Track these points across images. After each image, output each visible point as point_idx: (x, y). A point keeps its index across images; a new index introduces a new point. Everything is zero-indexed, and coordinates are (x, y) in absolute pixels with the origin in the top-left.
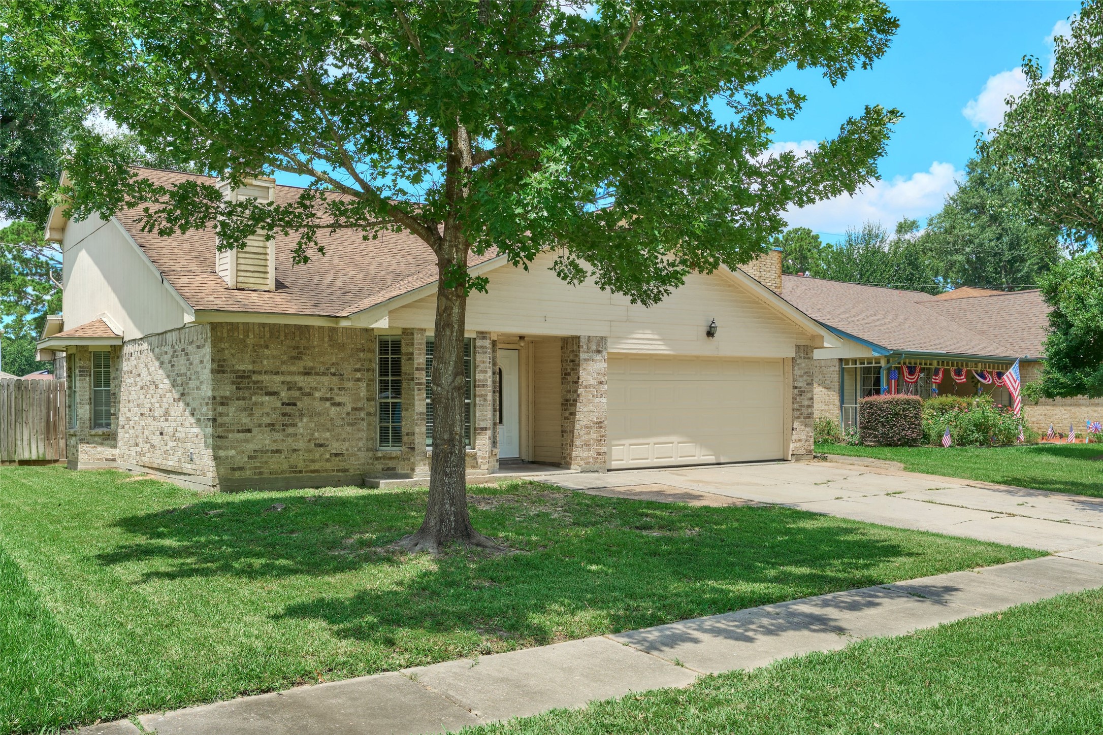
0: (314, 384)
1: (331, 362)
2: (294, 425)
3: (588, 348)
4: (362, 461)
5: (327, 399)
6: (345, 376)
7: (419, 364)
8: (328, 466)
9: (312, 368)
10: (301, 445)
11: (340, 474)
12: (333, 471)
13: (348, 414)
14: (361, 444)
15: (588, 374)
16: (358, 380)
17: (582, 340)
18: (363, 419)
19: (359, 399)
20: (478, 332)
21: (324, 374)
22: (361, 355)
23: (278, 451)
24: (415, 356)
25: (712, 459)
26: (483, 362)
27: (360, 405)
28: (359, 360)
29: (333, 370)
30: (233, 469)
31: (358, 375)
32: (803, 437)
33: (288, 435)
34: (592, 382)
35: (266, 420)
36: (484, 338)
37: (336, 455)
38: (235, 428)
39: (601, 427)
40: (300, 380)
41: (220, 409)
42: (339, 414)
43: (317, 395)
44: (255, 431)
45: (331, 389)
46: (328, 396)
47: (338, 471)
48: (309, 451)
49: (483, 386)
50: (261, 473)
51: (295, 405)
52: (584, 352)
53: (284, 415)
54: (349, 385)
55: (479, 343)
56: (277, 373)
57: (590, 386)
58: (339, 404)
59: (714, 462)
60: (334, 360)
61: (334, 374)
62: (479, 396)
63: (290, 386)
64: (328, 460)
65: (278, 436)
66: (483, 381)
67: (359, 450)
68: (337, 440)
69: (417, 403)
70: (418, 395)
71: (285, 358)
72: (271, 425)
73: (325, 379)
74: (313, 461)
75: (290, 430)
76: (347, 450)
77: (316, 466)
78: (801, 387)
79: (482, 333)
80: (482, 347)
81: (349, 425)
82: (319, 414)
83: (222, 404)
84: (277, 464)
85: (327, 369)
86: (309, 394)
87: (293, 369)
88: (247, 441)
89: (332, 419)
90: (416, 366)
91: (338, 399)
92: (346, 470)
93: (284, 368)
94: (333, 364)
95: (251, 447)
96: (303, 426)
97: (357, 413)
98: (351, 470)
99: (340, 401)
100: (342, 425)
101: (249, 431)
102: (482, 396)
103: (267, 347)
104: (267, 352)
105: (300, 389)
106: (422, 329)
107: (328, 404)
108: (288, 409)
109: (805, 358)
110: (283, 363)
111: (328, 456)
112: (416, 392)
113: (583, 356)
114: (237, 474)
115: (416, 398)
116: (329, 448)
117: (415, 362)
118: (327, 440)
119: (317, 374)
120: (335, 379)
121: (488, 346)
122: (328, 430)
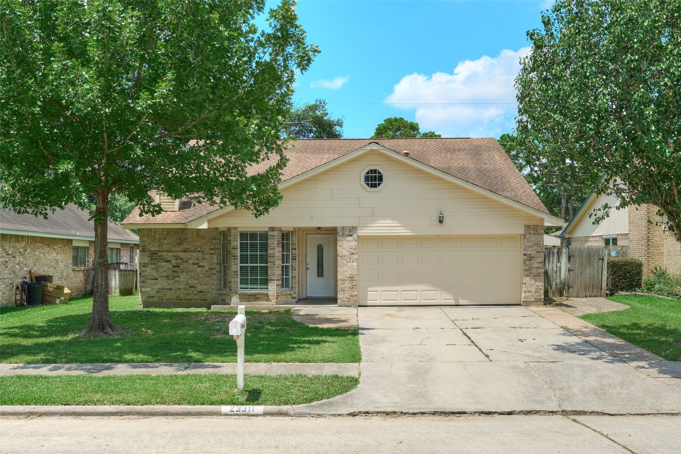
0: (189, 257)
1: (198, 245)
2: (179, 277)
3: (343, 234)
4: (214, 295)
5: (196, 264)
6: (205, 252)
7: (234, 246)
8: (196, 297)
9: (188, 249)
10: (182, 286)
12: (199, 300)
13: (207, 271)
14: (213, 287)
15: (343, 249)
16: (212, 254)
17: (339, 229)
18: (215, 274)
19: (213, 264)
20: (269, 228)
21: (194, 251)
22: (214, 241)
23: (170, 289)
24: (232, 242)
25: (452, 302)
26: (273, 244)
27: (213, 267)
28: (213, 244)
29: (199, 249)
30: (149, 297)
31: (212, 252)
32: (533, 289)
33: (176, 282)
34: (345, 253)
35: (165, 274)
36: (273, 230)
37: (200, 292)
38: (150, 278)
39: (353, 280)
40: (182, 255)
41: (143, 269)
42: (202, 271)
43: (190, 262)
44: (159, 279)
45: (198, 259)
46: (196, 262)
47: (201, 300)
48: (186, 289)
49: (273, 257)
50: (162, 299)
51: (179, 267)
52: (340, 236)
53: (174, 272)
54: (207, 256)
55: (270, 233)
56: (170, 251)
57: (344, 256)
58: (202, 266)
59: (454, 304)
60: (199, 244)
61: (199, 252)
62: (270, 262)
63: (177, 258)
64: (196, 294)
65: (171, 282)
66: (273, 254)
67: (213, 289)
68: (201, 284)
69: (232, 266)
70: (233, 262)
71: (174, 244)
72: (167, 277)
73: (195, 254)
74: (188, 295)
75: (177, 279)
76: (206, 289)
77: (190, 297)
78: (530, 255)
79: (272, 228)
80: (272, 235)
81: (207, 277)
82: (191, 271)
83: (144, 266)
84: (170, 295)
85: (196, 249)
86: (186, 262)
87: (178, 249)
88: (155, 284)
89: (198, 274)
90: (232, 247)
91: (201, 264)
92: (206, 300)
93: (174, 249)
94: (199, 246)
95: (157, 286)
96: (183, 277)
97: (212, 271)
98: (208, 300)
99: (203, 265)
100: (203, 277)
101: (157, 279)
102: (272, 262)
103: (165, 239)
104: (165, 241)
105: (182, 259)
106: (236, 228)
107: (196, 266)
108: (176, 269)
109: (534, 234)
110: (173, 246)
111: (196, 292)
112: (232, 260)
113: (339, 238)
114: (151, 300)
115: (232, 263)
116: (196, 289)
117: (232, 244)
118: (196, 284)
119: (190, 251)
120: (200, 254)
121: (276, 235)
122: (196, 279)
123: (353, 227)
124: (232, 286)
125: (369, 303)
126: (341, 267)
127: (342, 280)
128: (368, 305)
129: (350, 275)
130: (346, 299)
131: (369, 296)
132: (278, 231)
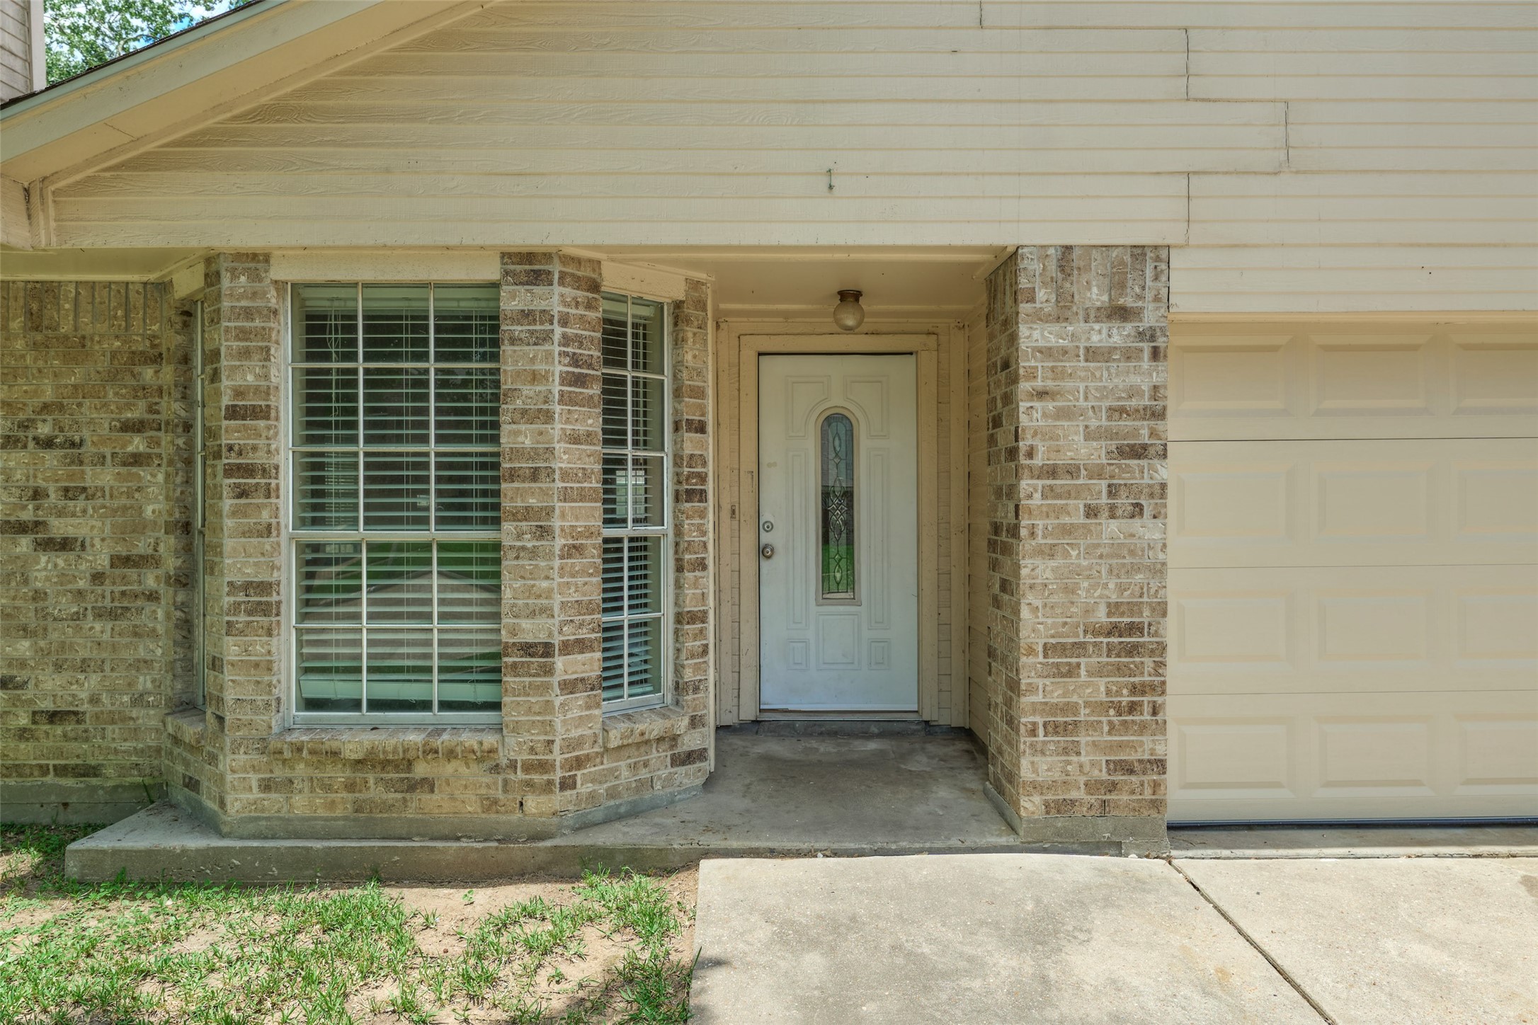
1: (37, 402)
3: (1063, 299)
4: (151, 740)
5: (22, 528)
6: (88, 449)
7: (239, 393)
8: (25, 751)
11: (69, 782)
12: (44, 770)
13: (97, 577)
14: (144, 682)
15: (1060, 414)
16: (137, 460)
17: (1030, 266)
18: (153, 597)
19: (140, 527)
20: (508, 256)
21: (11, 442)
22: (148, 373)
24: (224, 363)
26: (535, 377)
27: (142, 546)
28: (141, 390)
29: (44, 430)
31: (137, 444)
34: (1078, 444)
36: (538, 278)
37: (54, 717)
39: (1132, 650)
42: (64, 578)
45: (37, 494)
46: (27, 515)
47: (61, 771)
49: (535, 475)
52: (1040, 317)
54: (105, 477)
55: (513, 300)
57: (1071, 469)
58: (65, 545)
60: (49, 395)
61: (48, 443)
62: (515, 516)
64: (23, 734)
66: (534, 454)
67: (139, 700)
68: (58, 667)
69: (229, 544)
70: (234, 514)
73: (13, 460)
76: (94, 700)
79: (528, 257)
80: (528, 316)
81: (99, 615)
85: (24, 426)
89: (38, 595)
90: (226, 401)
91: (60, 527)
92: (91, 771)
94: (46, 407)
97: (132, 573)
98: (110, 772)
99: (71, 532)
100: (76, 617)
102: (527, 514)
106: (254, 257)
107: (24, 544)
111: (24, 721)
112: (228, 503)
115: (229, 523)
116: (28, 694)
117: (226, 383)
118: (23, 664)
120: (51, 458)
121: (557, 308)
122: (25, 631)
123: (1139, 252)
124: (230, 696)
129: (1113, 608)
130: (1079, 793)
132: (578, 282)
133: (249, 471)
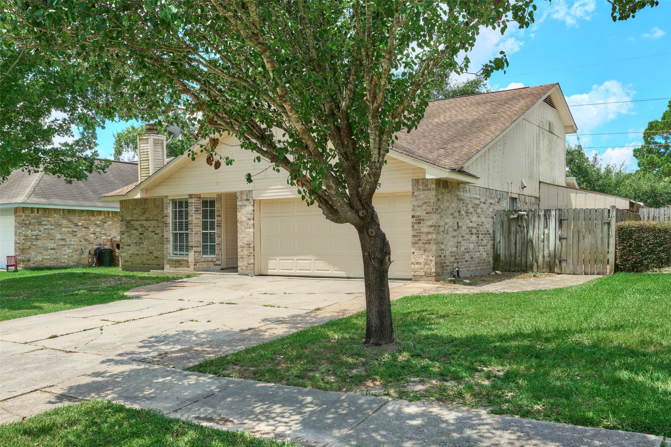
0: (149, 225)
2: (143, 243)
3: (242, 198)
5: (153, 232)
6: (159, 221)
7: (165, 214)
8: (153, 262)
9: (149, 217)
10: (145, 252)
15: (242, 214)
17: (238, 194)
21: (152, 220)
23: (138, 255)
24: (165, 210)
25: (342, 274)
29: (155, 218)
30: (126, 261)
33: (141, 248)
34: (244, 219)
35: (135, 241)
36: (192, 198)
37: (156, 257)
38: (126, 244)
39: (250, 247)
40: (144, 222)
41: (122, 236)
42: (157, 238)
43: (150, 230)
44: (132, 245)
45: (155, 227)
46: (154, 230)
47: (157, 265)
48: (147, 255)
50: (133, 264)
51: (143, 234)
52: (239, 201)
53: (140, 239)
55: (189, 201)
56: (138, 220)
57: (243, 221)
59: (345, 276)
60: (156, 213)
61: (155, 220)
62: (190, 229)
63: (142, 226)
64: (153, 260)
65: (138, 248)
67: (164, 255)
68: (156, 251)
70: (165, 229)
71: (140, 213)
72: (136, 243)
73: (152, 222)
74: (148, 260)
75: (142, 245)
76: (160, 255)
77: (149, 262)
78: (419, 216)
79: (191, 195)
80: (191, 203)
82: (150, 239)
83: (123, 234)
84: (138, 260)
85: (153, 218)
86: (148, 229)
87: (143, 218)
88: (129, 250)
89: (155, 241)
91: (157, 232)
92: (159, 265)
93: (140, 218)
94: (155, 215)
95: (130, 252)
96: (146, 243)
98: (161, 265)
100: (158, 244)
101: (130, 245)
103: (135, 209)
104: (135, 211)
105: (145, 227)
107: (153, 234)
108: (141, 236)
109: (423, 190)
110: (140, 216)
111: (153, 258)
113: (239, 203)
114: (127, 263)
116: (153, 254)
118: (153, 250)
119: (150, 220)
120: (156, 222)
121: (193, 202)
122: (153, 246)
123: (249, 191)
124: (164, 252)
125: (270, 272)
126: (240, 234)
127: (242, 247)
128: (269, 274)
129: (248, 242)
130: (244, 268)
131: (269, 264)
132: (197, 198)
133: (166, 224)
